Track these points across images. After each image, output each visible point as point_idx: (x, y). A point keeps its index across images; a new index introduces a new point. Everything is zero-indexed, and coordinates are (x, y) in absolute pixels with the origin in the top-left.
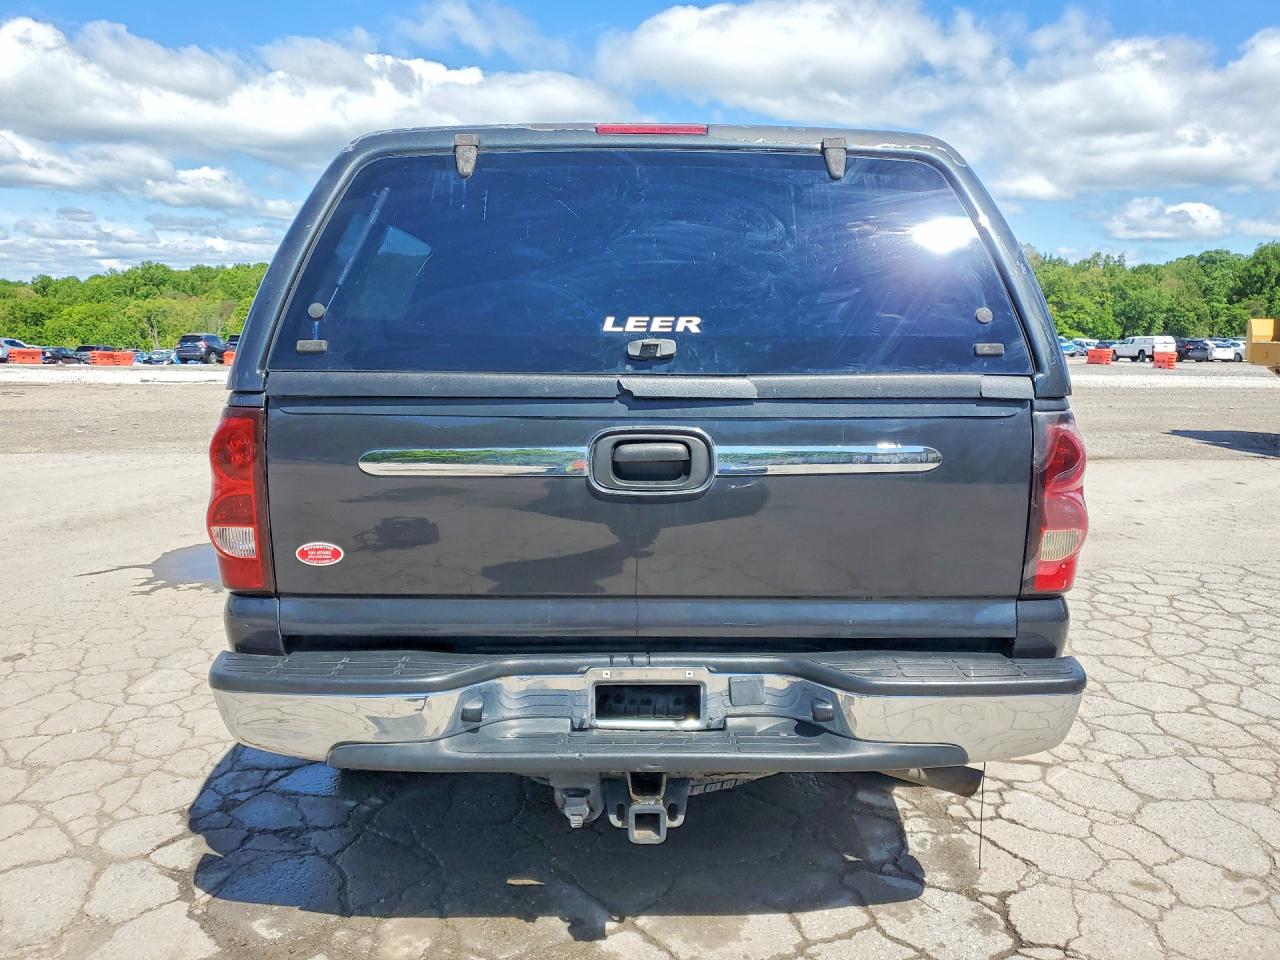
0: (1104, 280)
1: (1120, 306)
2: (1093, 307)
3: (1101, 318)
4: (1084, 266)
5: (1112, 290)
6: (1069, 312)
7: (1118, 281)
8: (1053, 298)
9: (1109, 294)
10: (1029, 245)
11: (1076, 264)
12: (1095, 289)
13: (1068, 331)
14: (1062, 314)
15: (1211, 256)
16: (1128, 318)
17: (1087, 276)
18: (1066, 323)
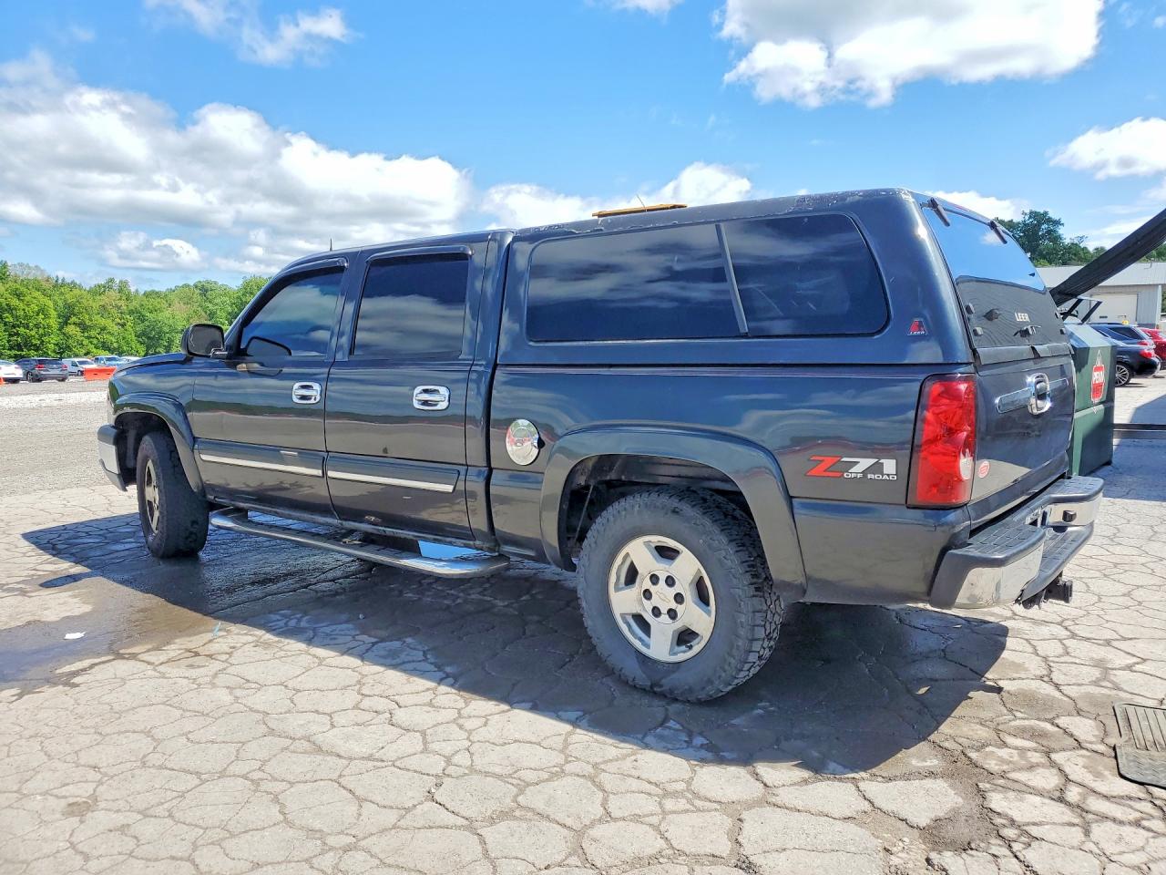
0: (122, 303)
1: (139, 328)
2: (116, 328)
3: (124, 338)
4: (98, 291)
5: (131, 313)
6: (93, 333)
7: (135, 304)
8: (74, 319)
9: (128, 317)
10: (36, 267)
11: (91, 288)
12: (114, 311)
13: (94, 350)
14: (86, 334)
15: (203, 286)
16: (149, 338)
17: (104, 300)
18: (91, 342)
